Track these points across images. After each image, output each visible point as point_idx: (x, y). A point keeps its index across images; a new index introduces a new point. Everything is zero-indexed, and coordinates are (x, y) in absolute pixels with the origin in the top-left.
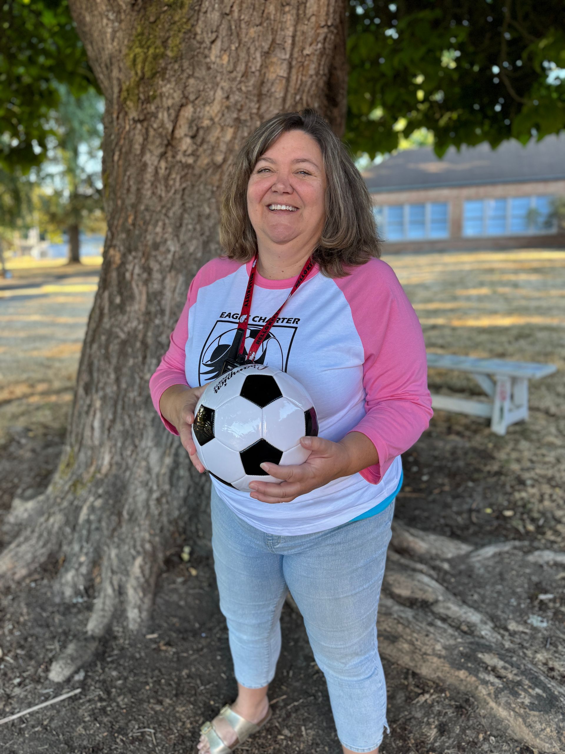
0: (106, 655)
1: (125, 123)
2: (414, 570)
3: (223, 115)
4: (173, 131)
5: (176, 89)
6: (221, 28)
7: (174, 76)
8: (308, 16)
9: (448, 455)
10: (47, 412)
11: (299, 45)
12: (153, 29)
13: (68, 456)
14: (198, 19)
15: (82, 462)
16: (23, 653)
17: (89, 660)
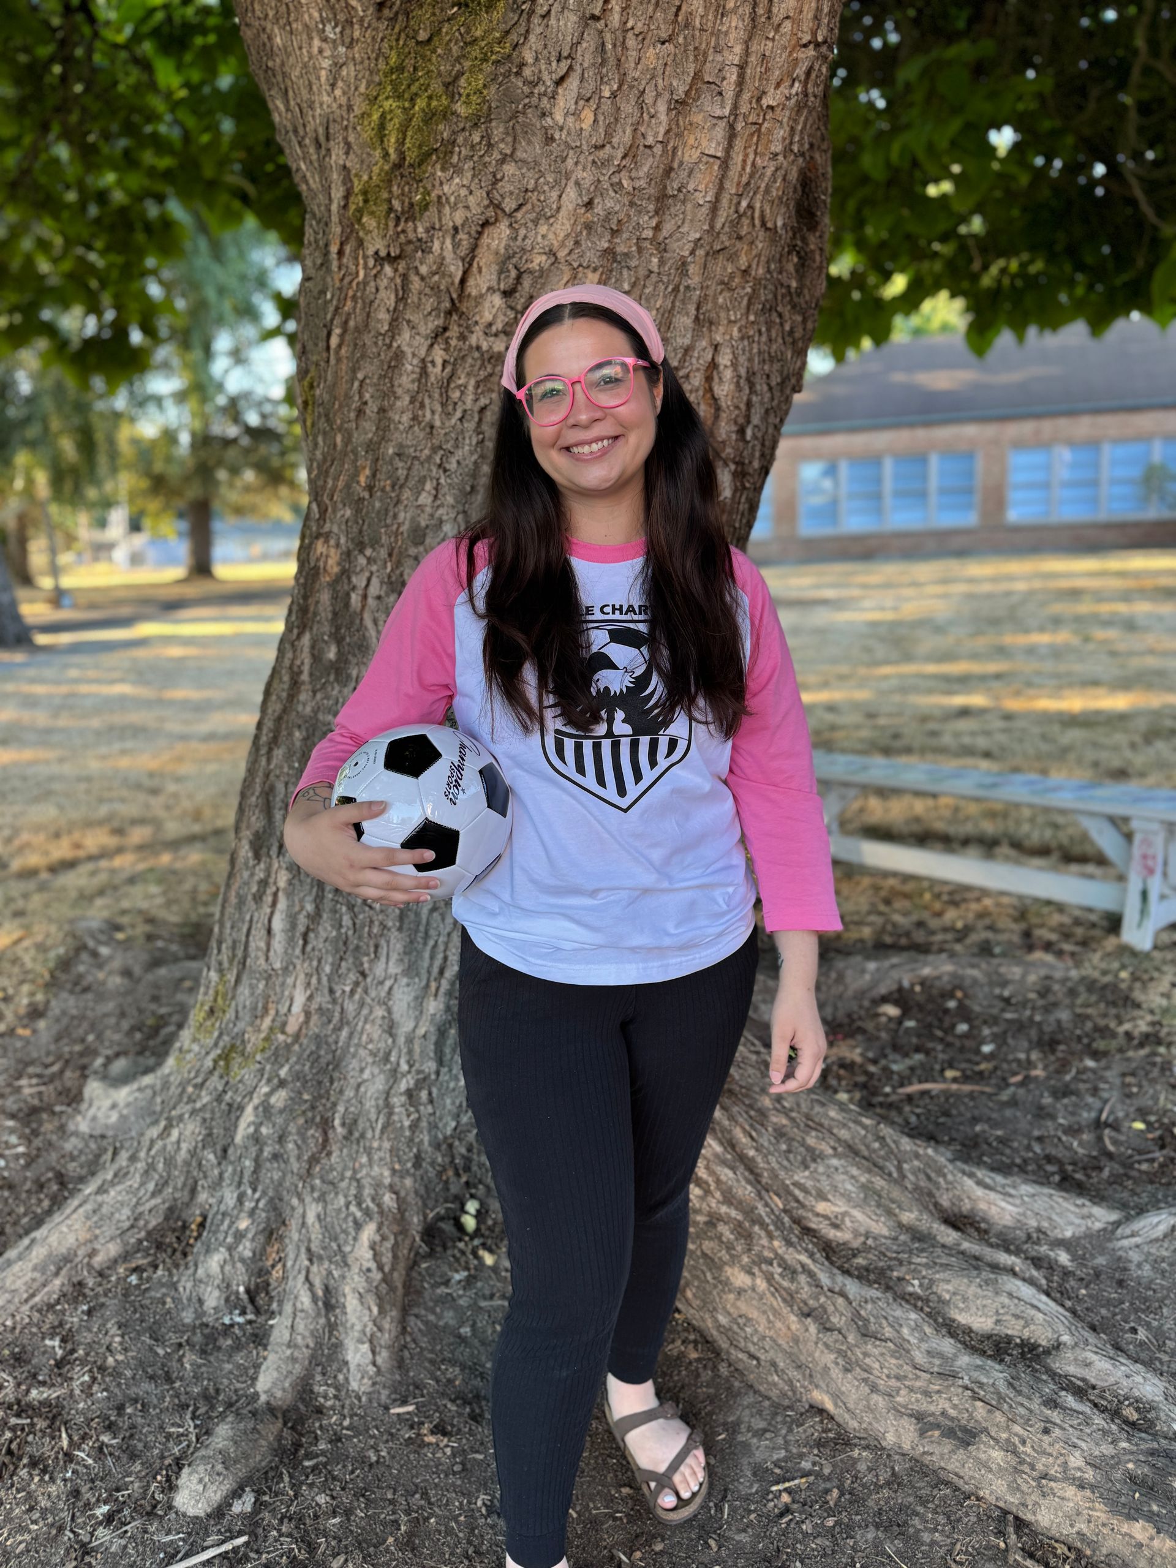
0: (302, 1452)
1: (357, 265)
2: (995, 1267)
3: (577, 243)
4: (463, 281)
5: (474, 187)
6: (579, 49)
7: (470, 158)
8: (776, 20)
9: (1032, 996)
10: (154, 889)
11: (752, 85)
12: (423, 57)
13: (211, 992)
14: (527, 31)
15: (244, 1007)
16: (114, 1442)
17: (263, 1464)
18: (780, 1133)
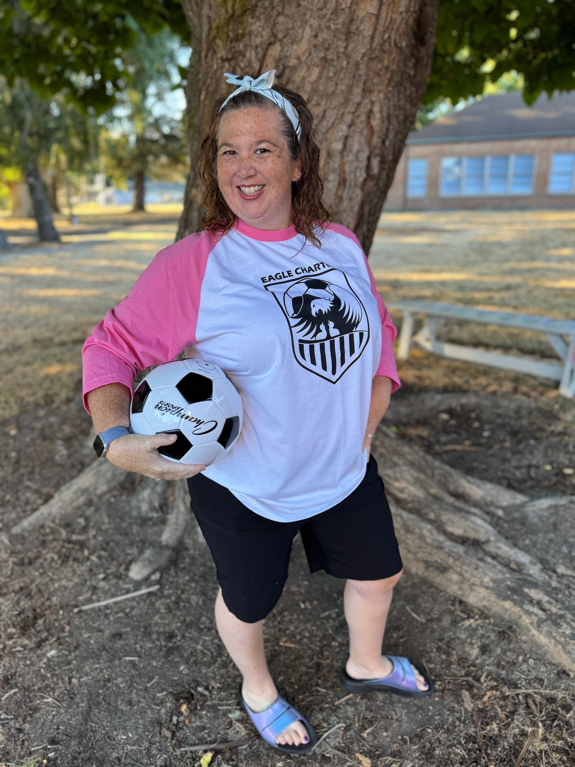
0: (179, 562)
1: (213, 61)
2: (468, 513)
3: (310, 54)
4: (260, 71)
5: (265, 27)
7: (263, 13)
9: (511, 413)
16: (106, 554)
17: (164, 564)
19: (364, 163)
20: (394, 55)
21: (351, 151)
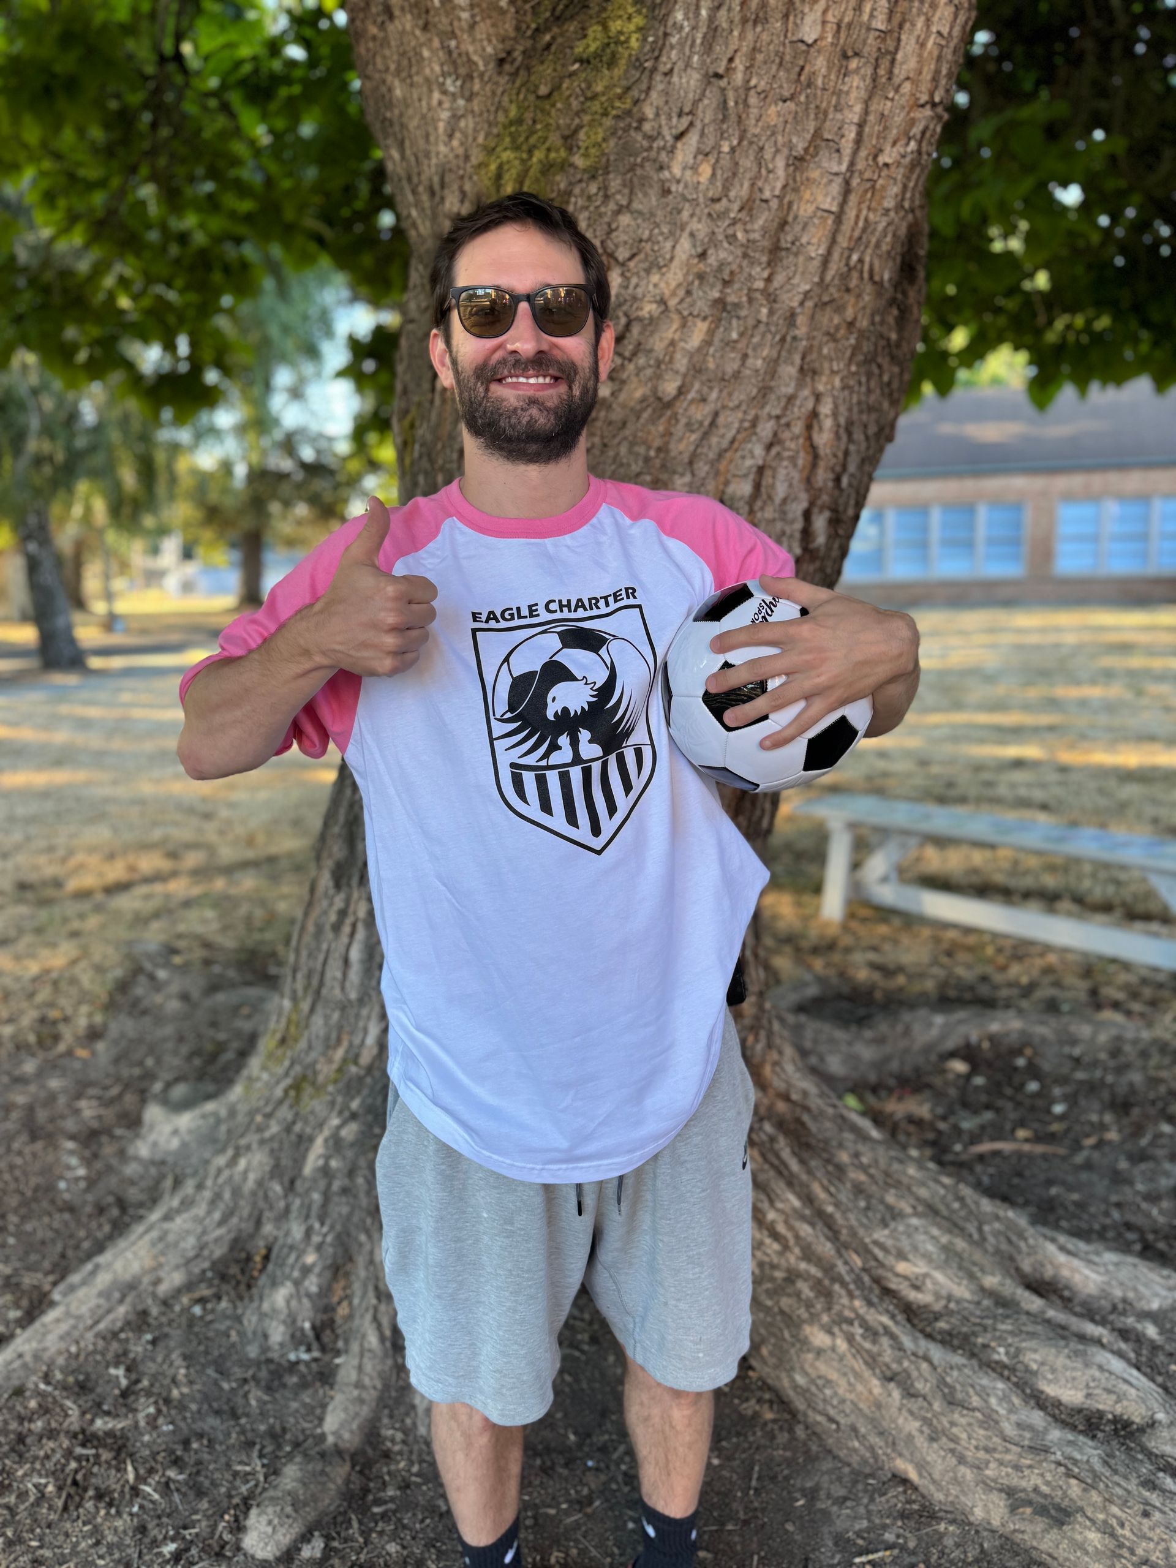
0: (370, 1497)
2: (1082, 1338)
3: (689, 293)
6: (701, 106)
7: (587, 208)
8: (896, 80)
9: (1103, 1056)
10: (210, 914)
11: (870, 142)
13: (284, 1021)
14: (649, 88)
15: (317, 1037)
16: (181, 1477)
17: (332, 1508)
18: (858, 1190)
19: (799, 525)
20: (867, 298)
21: (770, 497)
